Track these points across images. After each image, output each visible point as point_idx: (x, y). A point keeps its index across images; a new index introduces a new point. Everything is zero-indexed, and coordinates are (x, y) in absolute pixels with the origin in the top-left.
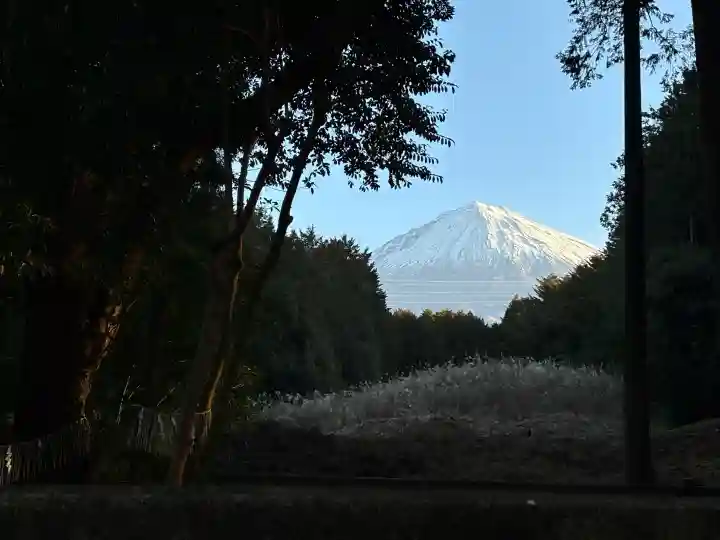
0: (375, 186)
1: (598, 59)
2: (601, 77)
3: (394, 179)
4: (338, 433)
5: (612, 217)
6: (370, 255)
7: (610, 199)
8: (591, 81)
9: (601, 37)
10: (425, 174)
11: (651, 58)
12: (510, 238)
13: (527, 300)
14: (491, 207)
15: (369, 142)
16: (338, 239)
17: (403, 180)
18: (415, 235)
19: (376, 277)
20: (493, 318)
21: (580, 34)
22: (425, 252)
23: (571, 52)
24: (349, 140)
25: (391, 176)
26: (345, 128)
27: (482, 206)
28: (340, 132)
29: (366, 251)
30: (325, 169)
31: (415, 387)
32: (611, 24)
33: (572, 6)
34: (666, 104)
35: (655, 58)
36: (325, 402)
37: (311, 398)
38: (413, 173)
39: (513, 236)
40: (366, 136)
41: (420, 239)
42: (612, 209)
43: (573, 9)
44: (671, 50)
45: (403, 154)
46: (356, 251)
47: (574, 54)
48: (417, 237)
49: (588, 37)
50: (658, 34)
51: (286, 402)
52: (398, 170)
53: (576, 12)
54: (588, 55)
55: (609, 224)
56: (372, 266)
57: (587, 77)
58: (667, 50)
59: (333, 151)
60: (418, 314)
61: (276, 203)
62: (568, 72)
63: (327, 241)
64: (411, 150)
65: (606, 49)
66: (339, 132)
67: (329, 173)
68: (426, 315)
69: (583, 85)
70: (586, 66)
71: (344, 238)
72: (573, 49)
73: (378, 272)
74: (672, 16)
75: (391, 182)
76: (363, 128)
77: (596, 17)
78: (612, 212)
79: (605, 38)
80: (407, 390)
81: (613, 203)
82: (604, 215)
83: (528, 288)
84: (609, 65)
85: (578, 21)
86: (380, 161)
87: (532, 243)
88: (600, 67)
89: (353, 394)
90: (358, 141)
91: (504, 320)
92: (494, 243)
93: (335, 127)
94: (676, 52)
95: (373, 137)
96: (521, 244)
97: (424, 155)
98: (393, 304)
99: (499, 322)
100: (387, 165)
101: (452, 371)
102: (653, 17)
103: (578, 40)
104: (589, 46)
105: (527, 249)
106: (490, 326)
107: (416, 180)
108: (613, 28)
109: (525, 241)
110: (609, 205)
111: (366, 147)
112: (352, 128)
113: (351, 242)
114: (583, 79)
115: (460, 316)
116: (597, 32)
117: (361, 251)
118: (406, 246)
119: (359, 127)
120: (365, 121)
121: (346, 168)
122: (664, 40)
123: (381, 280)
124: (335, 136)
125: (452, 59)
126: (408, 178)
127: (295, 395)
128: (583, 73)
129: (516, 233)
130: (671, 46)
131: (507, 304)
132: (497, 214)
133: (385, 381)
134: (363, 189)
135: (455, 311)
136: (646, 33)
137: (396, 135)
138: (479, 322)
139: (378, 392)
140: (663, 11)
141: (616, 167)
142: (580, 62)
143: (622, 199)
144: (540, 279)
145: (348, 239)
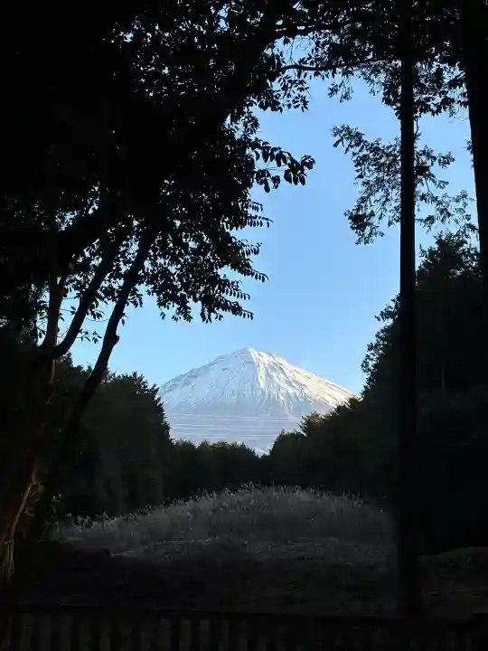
0: (189, 318)
1: (380, 218)
2: (382, 234)
3: (206, 313)
4: (125, 554)
5: (371, 364)
6: (157, 390)
7: (370, 348)
8: (374, 237)
9: (384, 199)
10: (236, 310)
11: (427, 219)
12: (277, 380)
13: (292, 434)
14: (262, 354)
15: (183, 274)
16: (129, 375)
17: (215, 312)
18: (194, 375)
19: (162, 410)
20: (262, 449)
21: (366, 195)
22: (202, 391)
23: (358, 210)
24: (165, 273)
25: (203, 309)
26: (160, 261)
27: (253, 352)
28: (156, 265)
29: (154, 386)
30: (137, 300)
31: (194, 511)
32: (393, 187)
33: (358, 171)
34: (423, 267)
35: (431, 219)
36: (112, 524)
37: (101, 520)
38: (225, 307)
39: (279, 379)
40: (181, 269)
41: (198, 379)
42: (371, 356)
43: (357, 174)
44: (445, 213)
45: (216, 288)
46: (145, 387)
47: (361, 213)
48: (195, 377)
49: (372, 198)
50: (435, 199)
51: (77, 524)
52: (211, 304)
53: (361, 176)
54: (372, 214)
55: (369, 370)
56: (159, 399)
57: (370, 235)
58: (442, 212)
59: (148, 283)
60: (197, 445)
61: (87, 333)
62: (353, 228)
63: (119, 377)
64: (224, 286)
65: (388, 209)
66: (154, 263)
67: (141, 303)
68: (204, 445)
69: (366, 242)
70: (370, 224)
71: (135, 374)
72: (359, 208)
73: (163, 407)
74: (447, 183)
75: (202, 315)
76: (179, 262)
77: (379, 181)
78: (372, 360)
79: (387, 200)
80: (189, 514)
81: (372, 352)
82: (365, 362)
83: (294, 424)
84: (390, 224)
85: (364, 183)
86: (193, 294)
87: (294, 385)
88: (382, 225)
89: (139, 518)
90: (173, 275)
91: (272, 452)
92: (262, 384)
93: (151, 260)
94: (449, 215)
95: (187, 271)
96: (286, 386)
97: (237, 290)
98: (176, 435)
99: (268, 453)
100: (200, 298)
101: (229, 497)
102: (430, 182)
103: (363, 200)
104: (374, 206)
105: (290, 390)
106: (260, 457)
107: (228, 315)
108: (395, 191)
109: (289, 383)
110: (369, 354)
111: (181, 280)
112: (167, 261)
113: (141, 379)
114: (366, 235)
115: (234, 447)
116: (381, 193)
117: (150, 387)
118: (186, 383)
119: (175, 260)
120: (181, 255)
121: (159, 300)
122: (439, 203)
123: (166, 413)
124: (151, 268)
125: (310, 165)
126: (220, 312)
127: (85, 517)
128: (368, 229)
129: (282, 376)
130: (446, 209)
131: (275, 437)
132: (266, 359)
133: (167, 505)
134: (176, 319)
135: (230, 443)
136: (423, 197)
137: (211, 269)
138: (250, 453)
139: (162, 516)
140: (438, 179)
141: (379, 320)
142: (365, 220)
143: (381, 349)
144: (305, 417)
145: (138, 376)
